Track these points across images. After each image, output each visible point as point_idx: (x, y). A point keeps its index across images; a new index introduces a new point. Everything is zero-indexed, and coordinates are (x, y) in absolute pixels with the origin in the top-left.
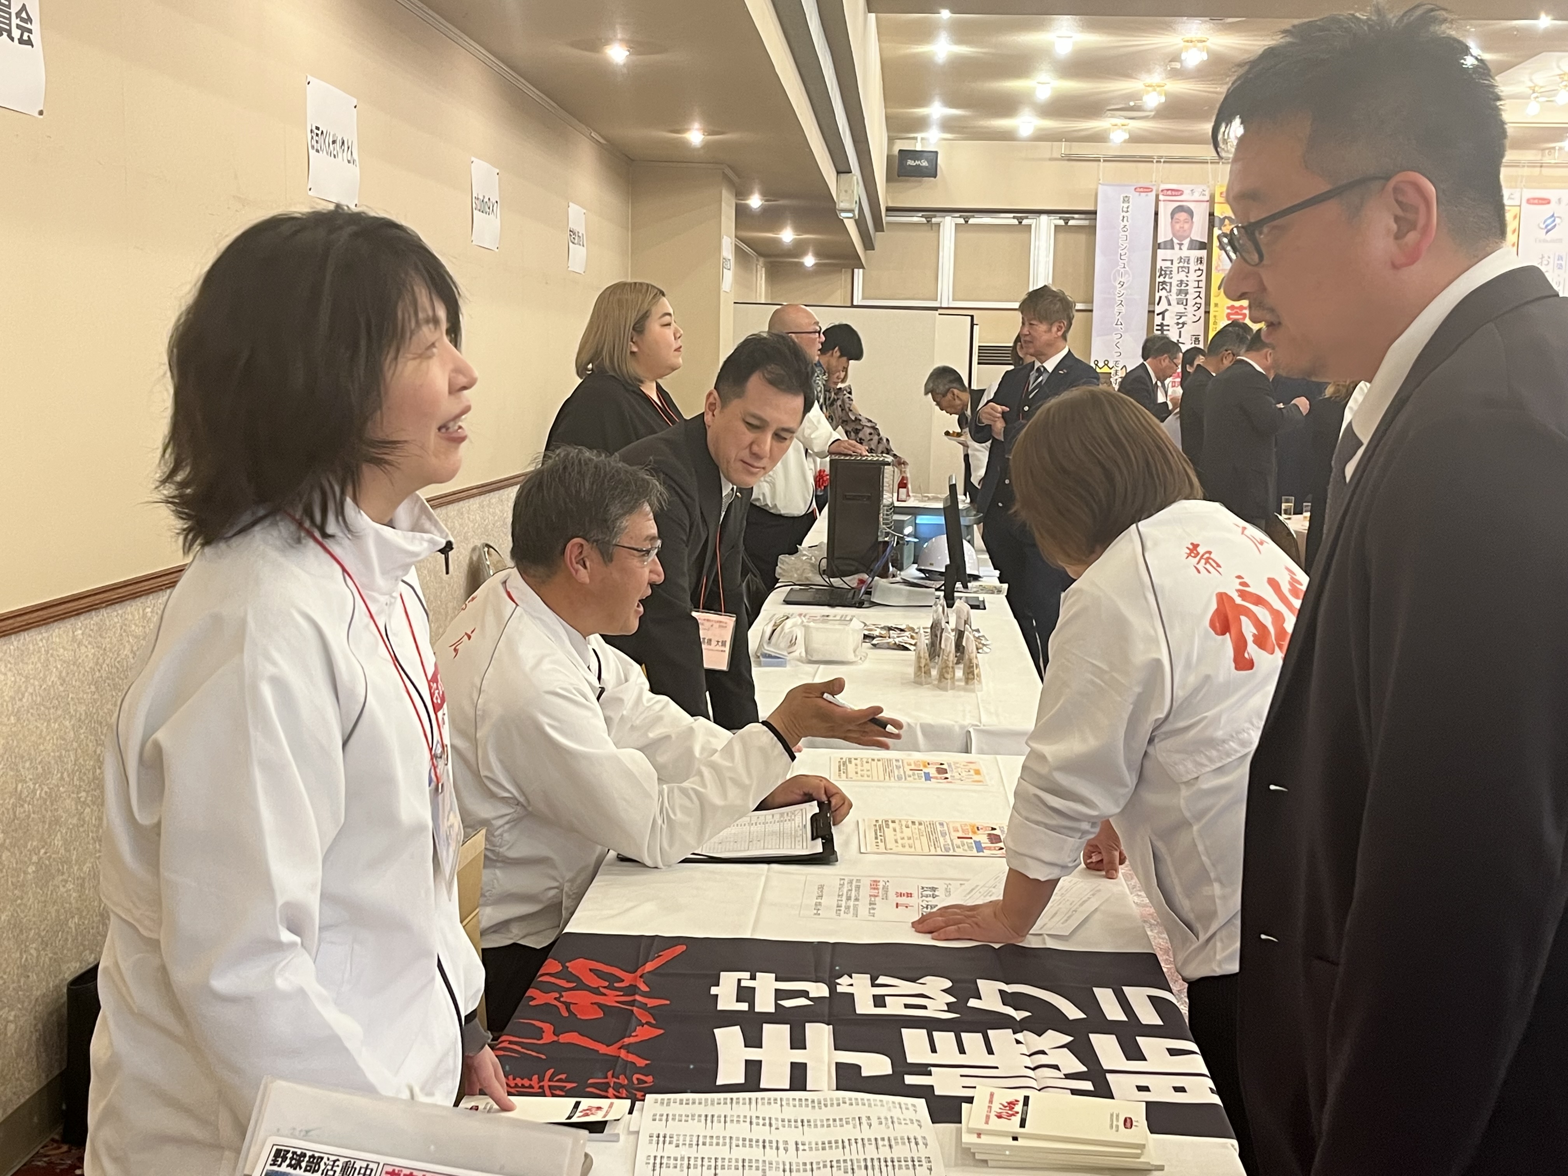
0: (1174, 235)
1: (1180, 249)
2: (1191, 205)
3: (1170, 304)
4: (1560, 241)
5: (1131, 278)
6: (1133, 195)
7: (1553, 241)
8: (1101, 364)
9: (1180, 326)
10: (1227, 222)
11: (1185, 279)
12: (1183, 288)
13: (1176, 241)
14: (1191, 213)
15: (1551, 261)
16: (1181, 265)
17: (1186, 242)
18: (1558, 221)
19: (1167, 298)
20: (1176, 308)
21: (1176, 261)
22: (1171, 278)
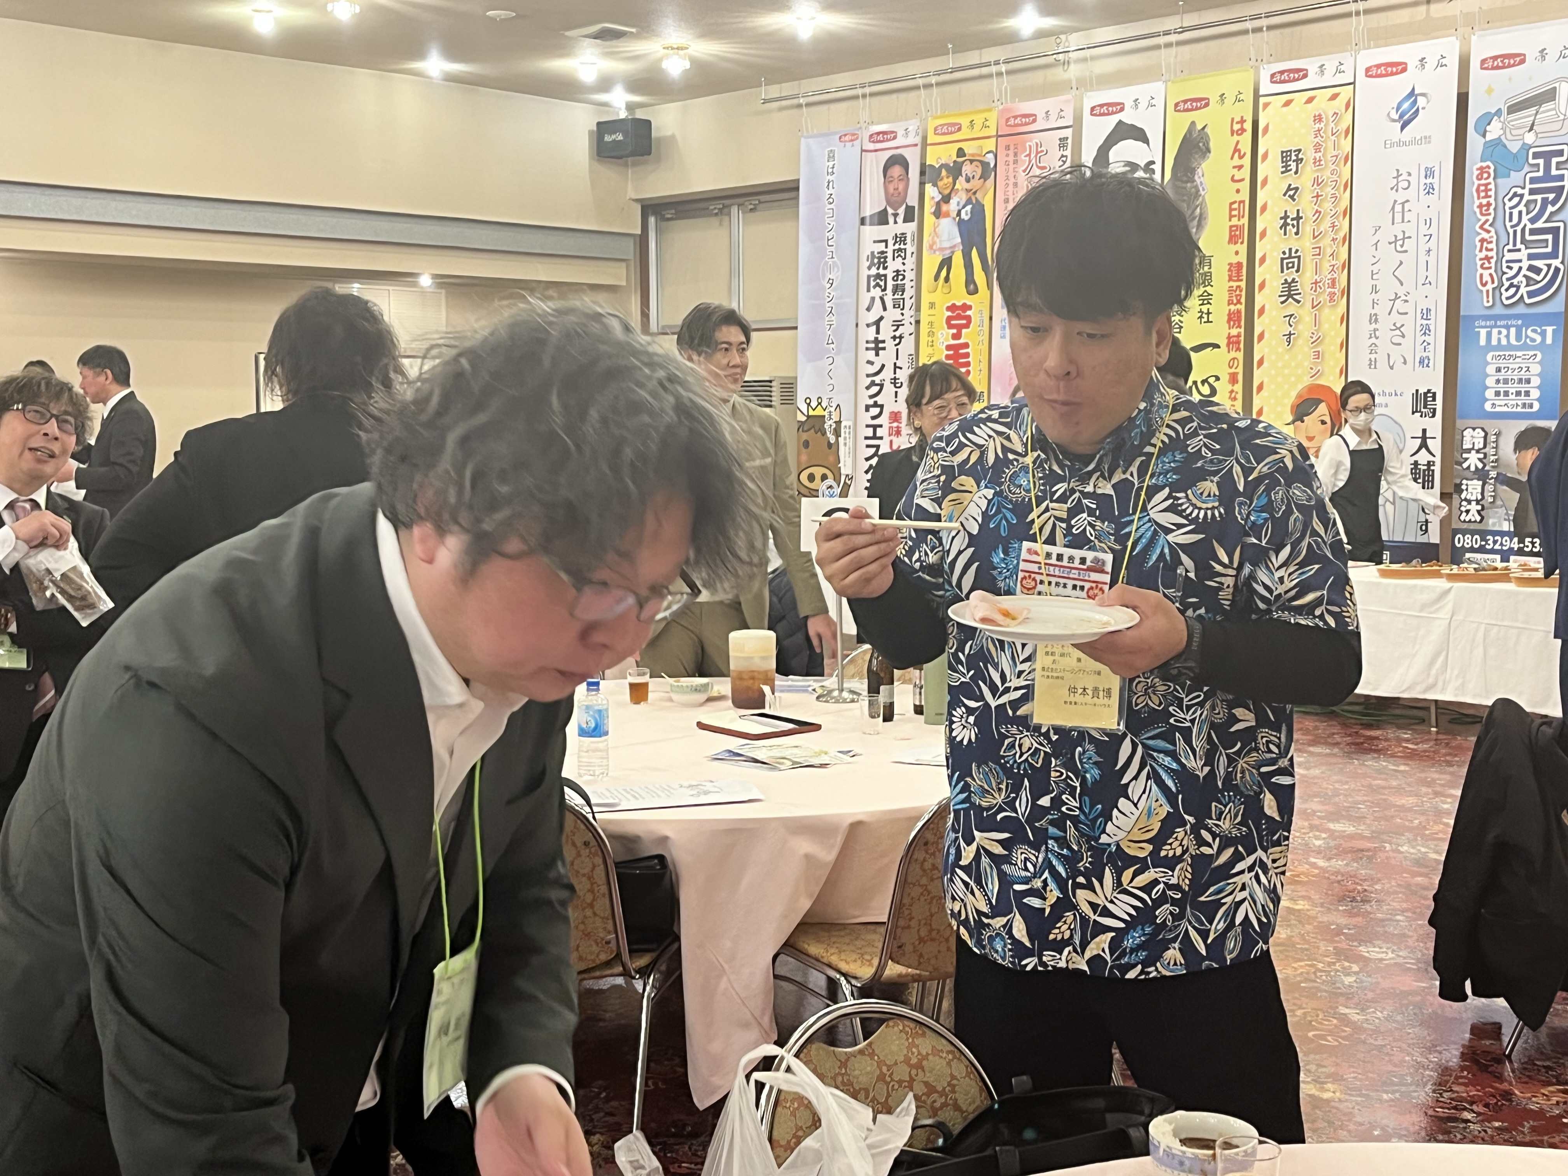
0: (888, 202)
1: (896, 222)
2: (905, 152)
3: (885, 309)
4: (1427, 139)
6: (837, 147)
7: (1414, 142)
8: (814, 404)
9: (898, 340)
10: (944, 173)
11: (901, 268)
12: (899, 282)
13: (890, 211)
14: (905, 165)
15: (1413, 179)
16: (897, 246)
17: (901, 211)
18: (1421, 101)
19: (882, 299)
20: (893, 314)
21: (891, 242)
22: (885, 268)
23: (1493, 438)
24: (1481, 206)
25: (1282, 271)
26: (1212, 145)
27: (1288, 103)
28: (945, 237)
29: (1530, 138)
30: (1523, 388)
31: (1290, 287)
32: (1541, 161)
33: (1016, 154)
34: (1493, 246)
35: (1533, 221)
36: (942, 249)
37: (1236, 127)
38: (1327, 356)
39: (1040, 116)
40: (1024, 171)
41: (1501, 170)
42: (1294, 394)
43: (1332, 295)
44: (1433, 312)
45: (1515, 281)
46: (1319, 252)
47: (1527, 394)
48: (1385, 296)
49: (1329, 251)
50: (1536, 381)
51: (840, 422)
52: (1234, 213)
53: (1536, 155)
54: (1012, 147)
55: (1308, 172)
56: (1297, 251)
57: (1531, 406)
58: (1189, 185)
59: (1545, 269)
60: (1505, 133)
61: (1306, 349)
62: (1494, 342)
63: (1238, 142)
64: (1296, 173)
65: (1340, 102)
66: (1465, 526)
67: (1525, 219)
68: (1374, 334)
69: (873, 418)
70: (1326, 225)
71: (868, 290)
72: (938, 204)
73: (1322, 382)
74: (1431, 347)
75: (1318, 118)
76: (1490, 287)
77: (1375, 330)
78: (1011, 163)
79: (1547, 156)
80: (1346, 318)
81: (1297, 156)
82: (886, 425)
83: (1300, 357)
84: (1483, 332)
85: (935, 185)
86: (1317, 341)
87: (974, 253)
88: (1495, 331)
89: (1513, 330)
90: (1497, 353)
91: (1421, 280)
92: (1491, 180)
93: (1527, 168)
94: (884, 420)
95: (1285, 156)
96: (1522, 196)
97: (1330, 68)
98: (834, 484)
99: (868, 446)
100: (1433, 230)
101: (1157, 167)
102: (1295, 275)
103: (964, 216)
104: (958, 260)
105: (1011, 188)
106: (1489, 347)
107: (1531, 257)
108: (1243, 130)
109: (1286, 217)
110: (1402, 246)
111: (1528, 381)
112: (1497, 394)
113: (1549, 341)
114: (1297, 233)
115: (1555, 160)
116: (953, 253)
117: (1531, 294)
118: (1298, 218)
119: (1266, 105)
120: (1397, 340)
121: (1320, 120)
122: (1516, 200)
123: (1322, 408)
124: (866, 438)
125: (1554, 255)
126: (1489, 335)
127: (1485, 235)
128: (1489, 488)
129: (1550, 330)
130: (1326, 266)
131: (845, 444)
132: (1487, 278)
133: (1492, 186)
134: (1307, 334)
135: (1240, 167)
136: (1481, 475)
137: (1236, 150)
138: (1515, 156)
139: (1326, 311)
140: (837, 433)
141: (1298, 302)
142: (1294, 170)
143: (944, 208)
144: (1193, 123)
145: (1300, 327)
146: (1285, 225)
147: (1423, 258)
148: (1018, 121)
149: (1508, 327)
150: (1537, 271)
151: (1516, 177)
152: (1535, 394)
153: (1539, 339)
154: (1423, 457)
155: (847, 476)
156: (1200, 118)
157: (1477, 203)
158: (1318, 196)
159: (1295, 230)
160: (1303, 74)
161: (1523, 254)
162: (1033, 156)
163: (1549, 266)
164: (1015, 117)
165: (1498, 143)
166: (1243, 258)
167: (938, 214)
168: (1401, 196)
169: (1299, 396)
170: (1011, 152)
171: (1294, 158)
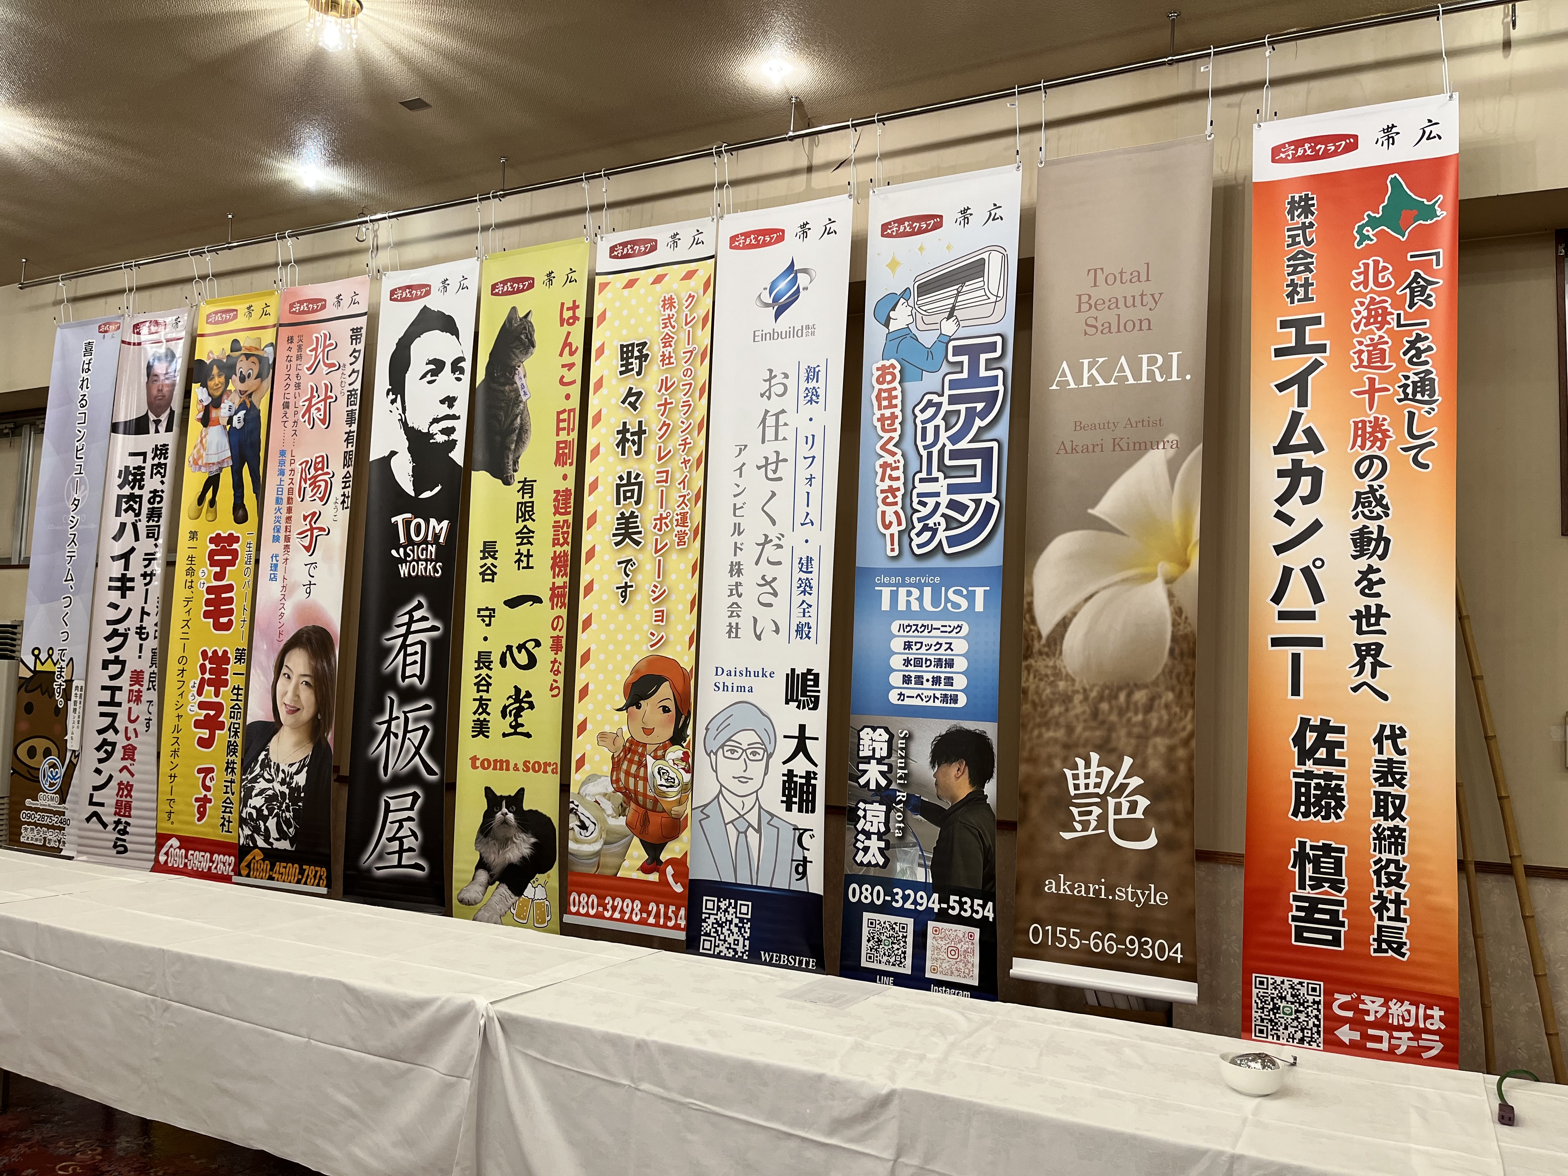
0: (151, 406)
1: (157, 431)
2: (172, 346)
3: (137, 539)
4: (809, 329)
5: (87, 492)
6: (96, 339)
7: (793, 333)
8: (43, 656)
9: (148, 578)
10: (215, 371)
11: (159, 487)
12: (156, 505)
13: (152, 417)
15: (791, 383)
16: (156, 461)
17: (164, 418)
18: (803, 280)
19: (134, 526)
20: (145, 545)
21: (150, 455)
22: (141, 487)
23: (901, 744)
24: (882, 419)
25: (618, 503)
26: (536, 337)
27: (631, 284)
28: (213, 449)
29: (949, 328)
30: (943, 672)
31: (627, 523)
32: (965, 359)
33: (300, 348)
34: (899, 473)
35: (954, 439)
36: (208, 465)
37: (567, 314)
38: (673, 618)
39: (331, 301)
40: (309, 369)
41: (909, 369)
42: (628, 668)
43: (681, 536)
44: (815, 563)
45: (931, 523)
46: (665, 477)
47: (949, 681)
48: (750, 539)
49: (679, 477)
50: (961, 664)
51: (71, 681)
52: (562, 425)
53: (958, 351)
54: (296, 340)
55: (654, 373)
56: (638, 475)
57: (955, 700)
58: (507, 388)
59: (972, 506)
60: (915, 320)
61: (647, 607)
62: (902, 606)
63: (569, 333)
64: (639, 373)
65: (697, 282)
66: (862, 871)
67: (944, 436)
68: (735, 590)
69: (112, 678)
70: (675, 442)
71: (118, 514)
72: (207, 410)
73: (667, 653)
74: (813, 610)
75: (668, 303)
76: (895, 529)
77: (738, 585)
78: (294, 359)
79: (974, 352)
80: (699, 567)
81: (640, 351)
82: (126, 687)
83: (638, 617)
84: (886, 592)
85: (204, 385)
86: (660, 596)
87: (246, 469)
88: (902, 591)
89: (928, 591)
90: (906, 623)
91: (800, 518)
92: (896, 384)
93: (945, 368)
94: (124, 681)
95: (626, 352)
96: (939, 405)
97: (686, 239)
98: (58, 762)
99: (102, 715)
100: (817, 451)
101: (467, 365)
102: (634, 508)
103: (235, 423)
104: (226, 479)
105: (292, 389)
106: (894, 613)
107: (951, 489)
108: (575, 318)
109: (624, 431)
110: (775, 472)
111: (950, 664)
112: (907, 679)
113: (979, 607)
114: (638, 453)
115: (983, 357)
116: (221, 469)
117: (952, 541)
118: (641, 432)
119: (604, 286)
120: (766, 599)
121: (671, 306)
122: (931, 411)
123: (665, 691)
124: (101, 704)
125: (985, 487)
126: (894, 596)
127: (889, 459)
128: (896, 816)
129: (980, 592)
130: (674, 496)
131: (75, 710)
132: (890, 517)
133: (898, 393)
134: (647, 587)
135: (570, 366)
136: (884, 796)
137: (567, 344)
138: (929, 352)
139: (674, 556)
140: (67, 696)
141: (637, 543)
142: (636, 370)
143: (214, 413)
144: (514, 309)
145: (639, 577)
146: (623, 442)
147: (802, 487)
148: (304, 307)
149: (920, 587)
150: (961, 508)
151: (931, 381)
152: (960, 682)
153: (964, 604)
154: (800, 766)
155: (74, 751)
156: (523, 303)
157: (878, 414)
158: (666, 404)
159: (635, 448)
160: (652, 246)
161: (941, 486)
162: (319, 350)
163: (978, 502)
164: (301, 302)
165: (906, 334)
166: (570, 484)
167: (206, 421)
168: (775, 405)
169: (635, 671)
170: (294, 346)
171: (636, 354)
